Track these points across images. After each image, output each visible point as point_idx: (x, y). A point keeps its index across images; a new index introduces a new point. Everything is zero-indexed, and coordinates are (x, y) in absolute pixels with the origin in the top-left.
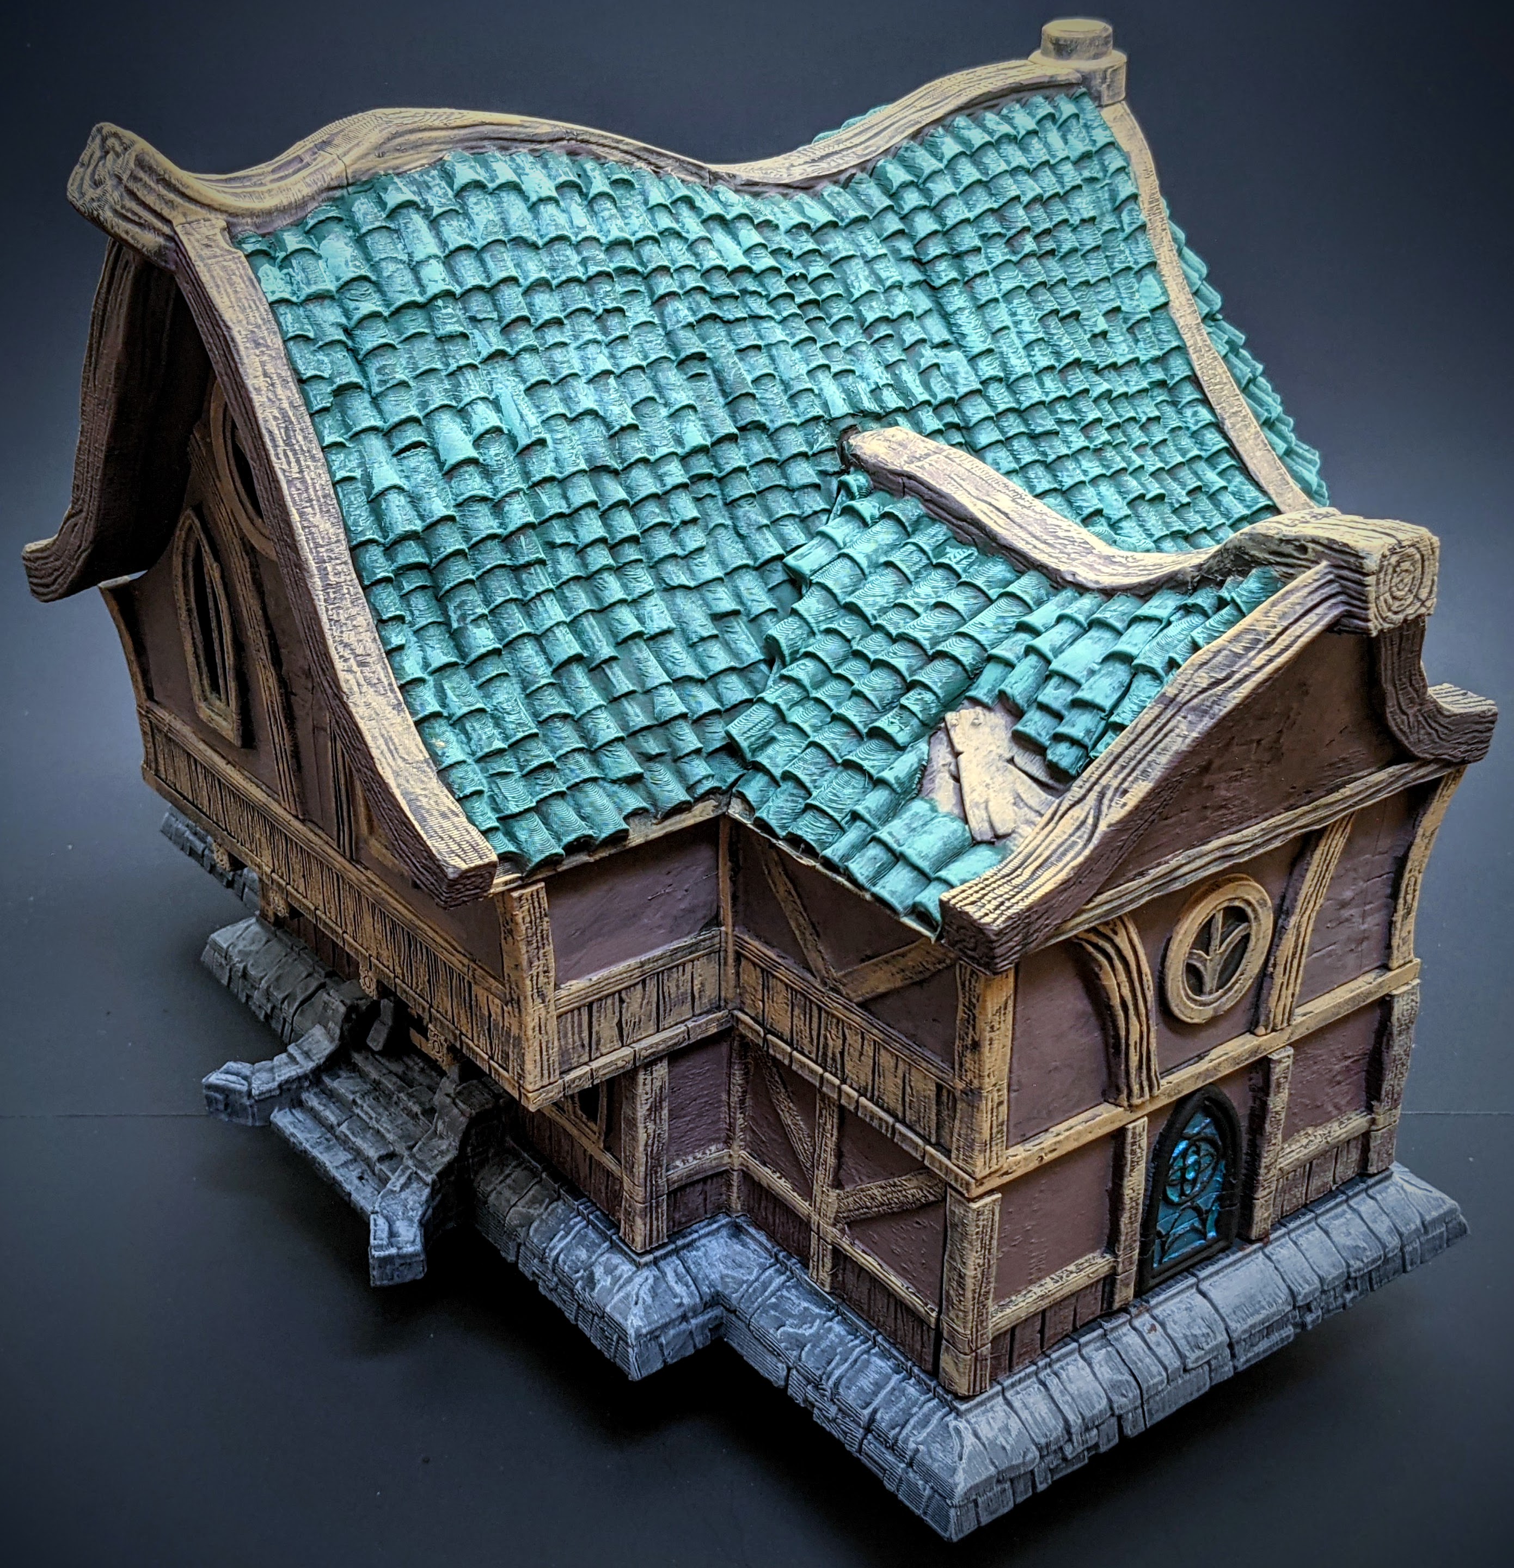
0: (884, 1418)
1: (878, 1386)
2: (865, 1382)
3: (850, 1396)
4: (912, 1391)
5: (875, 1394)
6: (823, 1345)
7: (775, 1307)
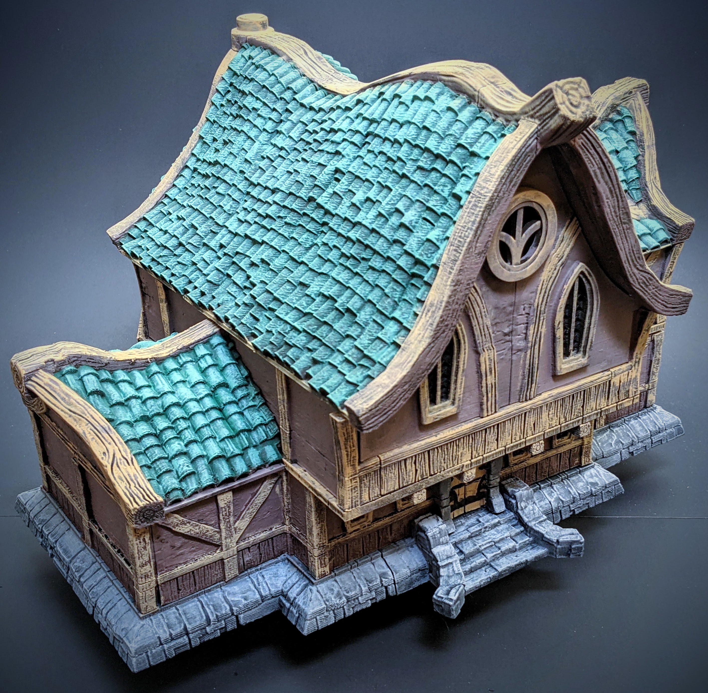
0: (651, 428)
1: (641, 425)
2: (639, 428)
3: (642, 435)
4: (644, 417)
5: (643, 427)
6: (621, 435)
7: (603, 444)
